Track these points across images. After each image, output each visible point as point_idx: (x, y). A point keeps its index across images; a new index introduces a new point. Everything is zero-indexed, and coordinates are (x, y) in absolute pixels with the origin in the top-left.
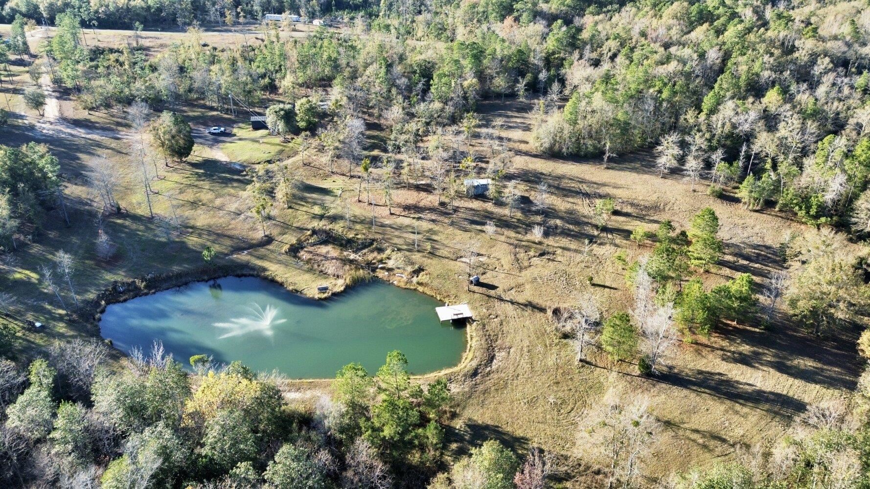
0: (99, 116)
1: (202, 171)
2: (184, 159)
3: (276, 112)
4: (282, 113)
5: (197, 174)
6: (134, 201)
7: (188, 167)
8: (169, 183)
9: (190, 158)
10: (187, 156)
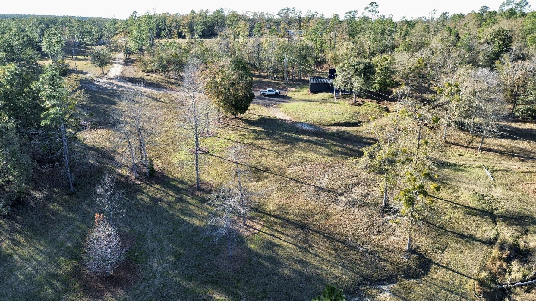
0: (154, 77)
1: (261, 129)
2: (239, 115)
3: (353, 66)
4: (362, 66)
5: (254, 131)
6: (175, 161)
7: (244, 125)
8: (223, 141)
9: (245, 116)
10: (244, 112)
